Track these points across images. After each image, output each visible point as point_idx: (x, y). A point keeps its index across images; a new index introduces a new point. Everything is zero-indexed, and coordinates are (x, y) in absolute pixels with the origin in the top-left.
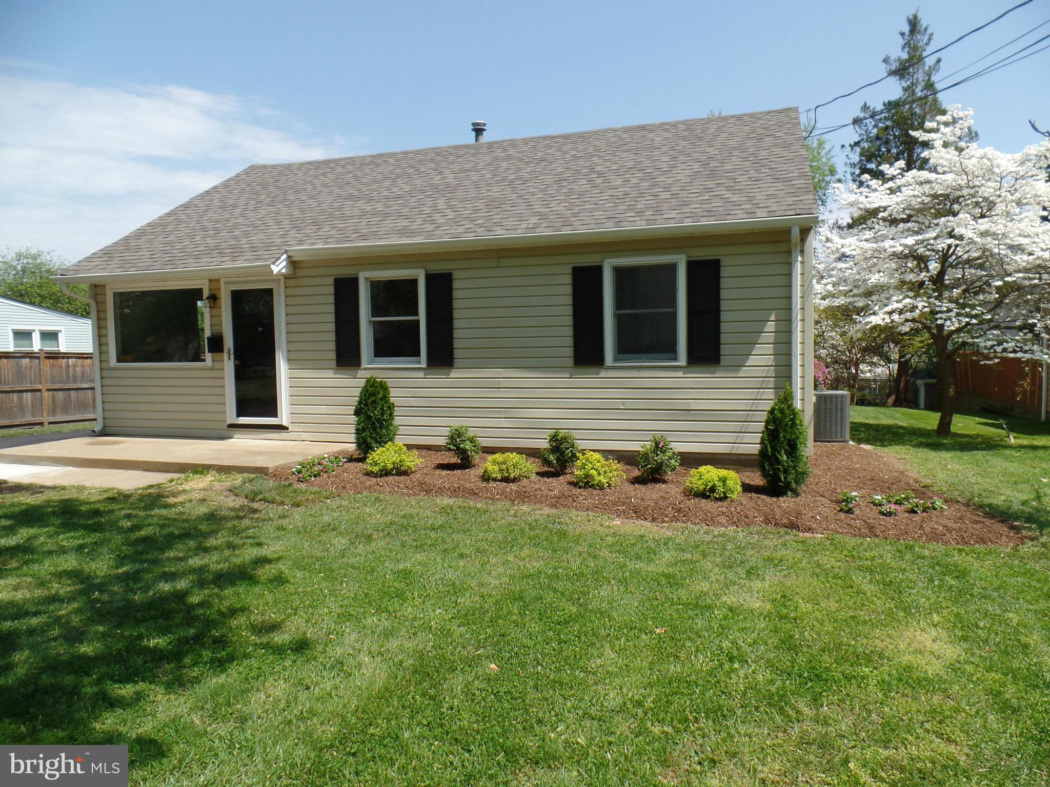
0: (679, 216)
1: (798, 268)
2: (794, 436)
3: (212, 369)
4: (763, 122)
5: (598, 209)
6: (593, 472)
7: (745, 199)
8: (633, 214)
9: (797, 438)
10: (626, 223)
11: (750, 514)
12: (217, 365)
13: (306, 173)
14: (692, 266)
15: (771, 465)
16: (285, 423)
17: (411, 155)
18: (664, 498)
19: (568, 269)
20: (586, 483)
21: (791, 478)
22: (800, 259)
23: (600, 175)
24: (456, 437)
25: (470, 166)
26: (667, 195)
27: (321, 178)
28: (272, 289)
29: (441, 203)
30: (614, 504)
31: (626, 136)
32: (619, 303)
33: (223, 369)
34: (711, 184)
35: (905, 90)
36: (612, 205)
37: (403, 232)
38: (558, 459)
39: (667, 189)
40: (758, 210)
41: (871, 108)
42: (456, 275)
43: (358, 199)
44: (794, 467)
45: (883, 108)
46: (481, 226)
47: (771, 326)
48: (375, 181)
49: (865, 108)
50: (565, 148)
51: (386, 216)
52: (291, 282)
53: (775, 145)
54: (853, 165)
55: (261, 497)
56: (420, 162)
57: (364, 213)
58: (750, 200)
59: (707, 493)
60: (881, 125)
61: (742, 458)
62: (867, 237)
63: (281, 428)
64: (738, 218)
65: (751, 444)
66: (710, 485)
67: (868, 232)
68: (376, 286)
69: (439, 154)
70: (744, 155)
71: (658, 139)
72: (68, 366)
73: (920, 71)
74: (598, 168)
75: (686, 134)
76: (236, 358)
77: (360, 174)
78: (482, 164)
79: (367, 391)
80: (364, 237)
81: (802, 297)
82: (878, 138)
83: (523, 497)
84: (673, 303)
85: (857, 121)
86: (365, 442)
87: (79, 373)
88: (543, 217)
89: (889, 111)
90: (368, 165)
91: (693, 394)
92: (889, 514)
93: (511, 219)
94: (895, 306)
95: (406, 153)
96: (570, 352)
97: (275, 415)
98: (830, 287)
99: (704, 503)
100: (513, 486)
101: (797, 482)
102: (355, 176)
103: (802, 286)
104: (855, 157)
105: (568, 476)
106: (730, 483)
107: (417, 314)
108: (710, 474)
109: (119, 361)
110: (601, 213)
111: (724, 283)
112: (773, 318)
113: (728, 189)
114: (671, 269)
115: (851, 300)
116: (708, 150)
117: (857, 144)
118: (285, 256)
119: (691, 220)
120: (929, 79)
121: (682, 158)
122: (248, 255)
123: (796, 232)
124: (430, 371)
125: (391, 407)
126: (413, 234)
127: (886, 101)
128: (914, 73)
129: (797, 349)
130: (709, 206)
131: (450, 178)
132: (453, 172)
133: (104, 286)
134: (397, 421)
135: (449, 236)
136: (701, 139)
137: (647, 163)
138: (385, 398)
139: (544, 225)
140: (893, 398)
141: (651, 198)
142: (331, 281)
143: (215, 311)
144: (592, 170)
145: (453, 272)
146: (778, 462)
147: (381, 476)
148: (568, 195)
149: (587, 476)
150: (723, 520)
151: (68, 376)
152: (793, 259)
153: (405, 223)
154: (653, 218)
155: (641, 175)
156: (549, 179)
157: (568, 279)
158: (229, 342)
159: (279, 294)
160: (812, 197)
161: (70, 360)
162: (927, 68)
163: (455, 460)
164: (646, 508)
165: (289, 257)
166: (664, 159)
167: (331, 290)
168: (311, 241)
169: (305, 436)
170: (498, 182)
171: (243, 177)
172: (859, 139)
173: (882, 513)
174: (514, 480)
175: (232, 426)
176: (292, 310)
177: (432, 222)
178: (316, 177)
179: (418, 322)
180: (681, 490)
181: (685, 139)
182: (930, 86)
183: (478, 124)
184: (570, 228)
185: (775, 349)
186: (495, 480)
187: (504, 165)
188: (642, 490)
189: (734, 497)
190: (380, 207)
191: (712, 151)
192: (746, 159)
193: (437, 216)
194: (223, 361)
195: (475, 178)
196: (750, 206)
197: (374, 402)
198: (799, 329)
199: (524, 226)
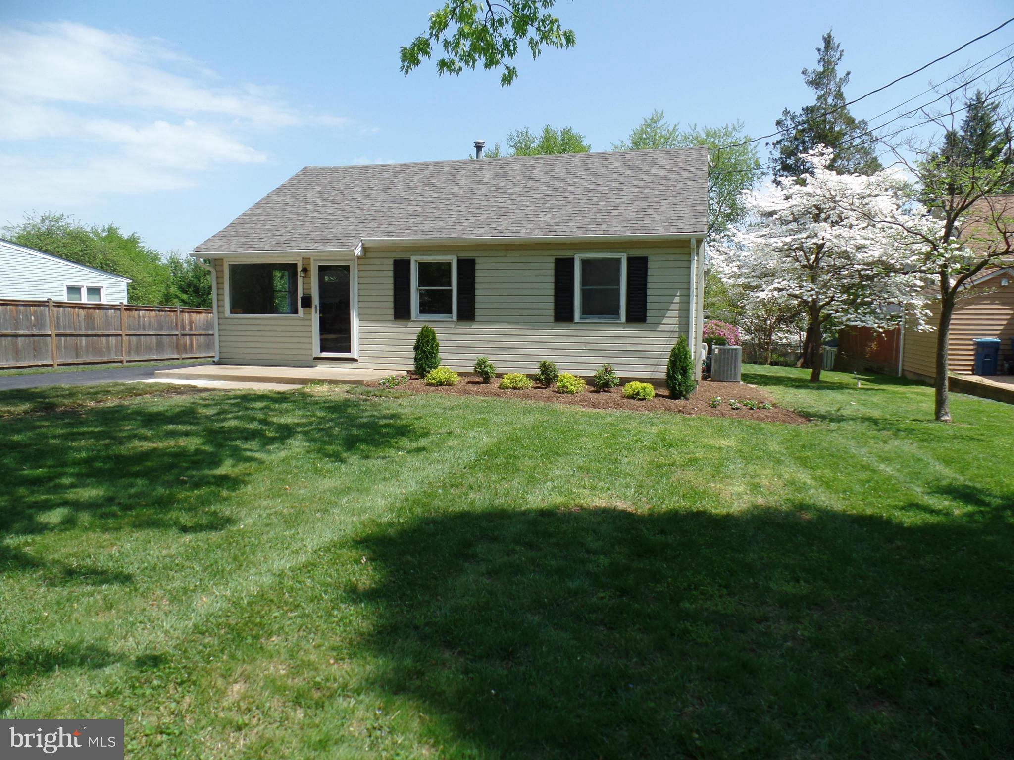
0: (623, 229)
1: (694, 264)
2: (685, 364)
3: (303, 319)
4: (683, 157)
5: (571, 221)
6: (568, 384)
7: (665, 218)
8: (594, 226)
9: (688, 365)
10: (590, 232)
11: (658, 406)
12: (307, 316)
13: (352, 177)
14: (630, 260)
15: (672, 381)
16: (356, 357)
17: (431, 167)
18: (610, 399)
19: (552, 260)
20: (564, 391)
21: (683, 388)
22: (696, 258)
23: (572, 193)
24: (480, 364)
25: (478, 179)
26: (615, 213)
27: (365, 181)
28: (348, 266)
29: (463, 208)
30: (581, 401)
31: (588, 161)
32: (584, 282)
33: (311, 320)
34: (644, 206)
35: (819, 98)
36: (581, 218)
37: (441, 230)
38: (545, 378)
39: (616, 208)
40: (671, 227)
41: (792, 112)
42: (478, 260)
43: (401, 202)
44: (685, 382)
45: (802, 112)
46: (494, 228)
47: (677, 299)
48: (409, 188)
49: (786, 112)
50: (547, 169)
51: (426, 217)
52: (362, 261)
53: (689, 178)
54: (775, 161)
55: (373, 394)
56: (440, 173)
57: (409, 215)
58: (668, 219)
59: (634, 396)
60: (800, 127)
61: (658, 381)
62: (764, 233)
63: (353, 360)
64: (659, 232)
65: (661, 373)
66: (636, 391)
67: (765, 229)
68: (422, 266)
69: (452, 168)
70: (668, 184)
71: (611, 167)
72: (139, 317)
73: (832, 82)
74: (570, 188)
75: (630, 163)
76: (320, 312)
77: (396, 181)
78: (487, 178)
79: (423, 334)
80: (414, 233)
81: (697, 282)
82: (796, 139)
83: (527, 397)
84: (618, 283)
85: (779, 123)
86: (421, 366)
87: (147, 323)
88: (536, 224)
89: (806, 115)
90: (400, 172)
91: (629, 340)
92: (737, 409)
93: (515, 225)
94: (776, 285)
95: (426, 164)
96: (552, 312)
97: (349, 351)
98: (735, 269)
99: (632, 401)
100: (518, 392)
101: (687, 392)
102: (392, 182)
103: (697, 275)
104: (777, 155)
105: (551, 389)
106: (647, 391)
107: (450, 286)
108: (637, 385)
109: (231, 312)
110: (573, 224)
111: (650, 272)
112: (678, 294)
113: (655, 210)
114: (618, 261)
115: (749, 280)
116: (645, 178)
117: (779, 142)
118: (361, 244)
119: (630, 232)
120: (839, 91)
121: (626, 184)
122: (335, 243)
123: (693, 242)
124: (460, 323)
125: (437, 345)
126: (449, 232)
127: (805, 107)
128: (828, 84)
129: (693, 314)
130: (642, 222)
131: (465, 189)
132: (467, 184)
133: (222, 259)
134: (440, 355)
135: (474, 235)
136: (640, 168)
137: (603, 186)
138: (434, 339)
139: (537, 230)
140: (802, 360)
141: (606, 214)
142: (391, 261)
143: (306, 280)
144: (566, 189)
145: (476, 258)
146: (676, 379)
147: (437, 386)
148: (551, 207)
149: (564, 387)
150: (643, 409)
151: (139, 324)
152: (692, 258)
153: (441, 224)
154: (607, 229)
155: (599, 195)
156: (537, 194)
157: (552, 266)
158: (316, 301)
159: (354, 270)
160: (705, 219)
161: (141, 312)
162: (838, 80)
163: (481, 379)
164: (599, 403)
165: (363, 244)
166: (616, 184)
167: (391, 267)
168: (377, 234)
169: (370, 366)
170: (501, 194)
171: (302, 177)
172: (781, 138)
173: (733, 409)
174: (519, 389)
175: (316, 359)
176: (362, 280)
177: (460, 224)
178: (361, 180)
179: (451, 291)
180: (620, 395)
181: (629, 168)
182: (839, 96)
183: (479, 143)
184: (554, 233)
185: (679, 314)
186: (507, 388)
187: (503, 180)
188: (596, 395)
189: (650, 398)
190: (419, 210)
191: (647, 180)
192: (668, 188)
193: (462, 220)
194: (311, 314)
195: (484, 190)
196: (667, 224)
197: (428, 342)
198: (694, 301)
199: (524, 230)
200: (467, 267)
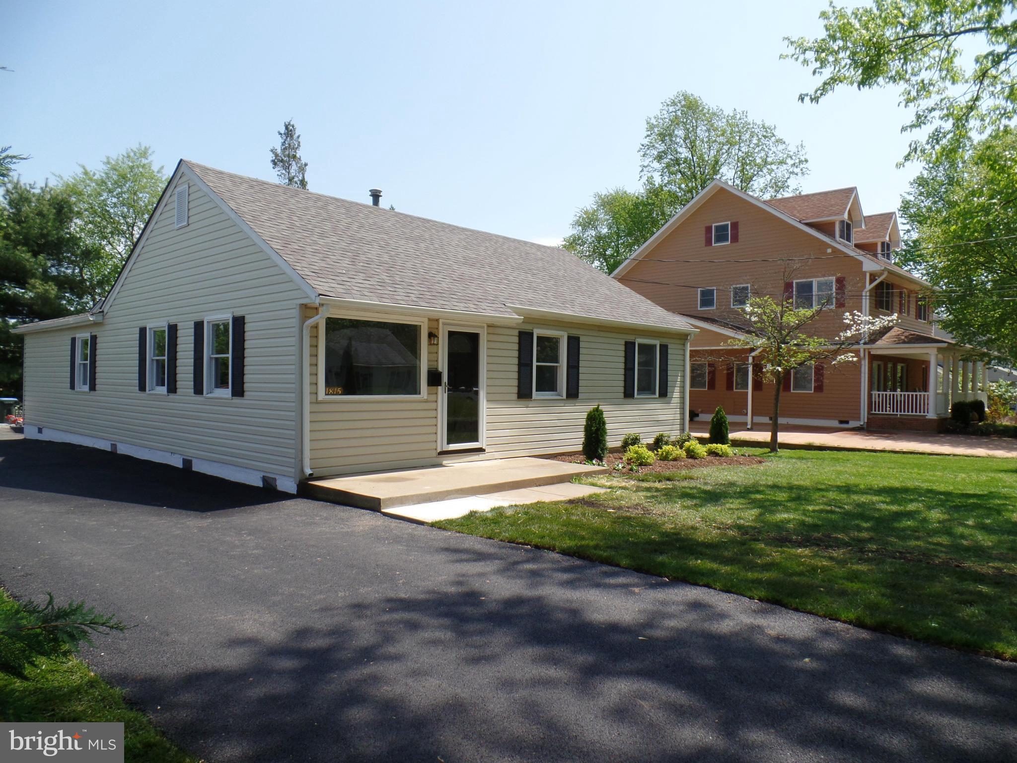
3: (426, 401)
12: (432, 397)
14: (661, 347)
16: (483, 446)
19: (623, 342)
28: (478, 334)
33: (437, 402)
42: (581, 339)
47: (679, 379)
52: (491, 330)
63: (481, 450)
68: (541, 341)
76: (449, 391)
96: (623, 389)
97: (476, 440)
107: (558, 363)
109: (326, 393)
111: (669, 357)
112: (679, 375)
114: (654, 347)
124: (568, 401)
142: (516, 333)
143: (432, 348)
145: (580, 336)
157: (623, 348)
158: (445, 377)
159: (484, 340)
167: (517, 339)
169: (496, 455)
175: (443, 453)
179: (558, 367)
185: (680, 390)
194: (438, 394)
200: (574, 343)
